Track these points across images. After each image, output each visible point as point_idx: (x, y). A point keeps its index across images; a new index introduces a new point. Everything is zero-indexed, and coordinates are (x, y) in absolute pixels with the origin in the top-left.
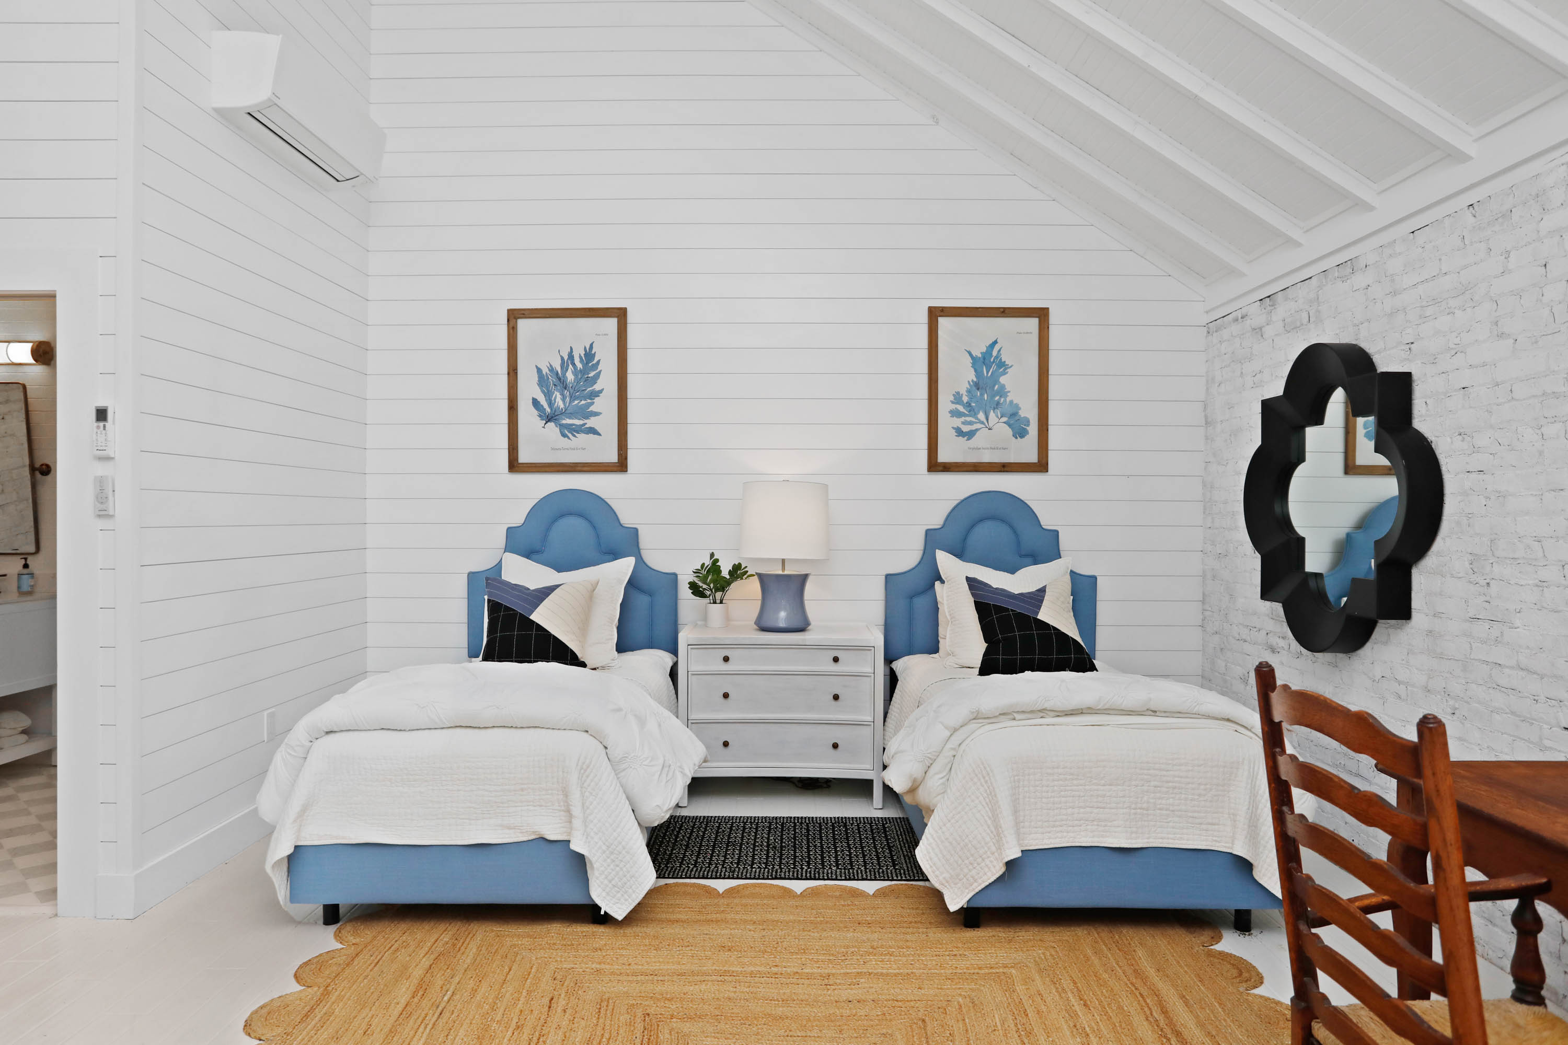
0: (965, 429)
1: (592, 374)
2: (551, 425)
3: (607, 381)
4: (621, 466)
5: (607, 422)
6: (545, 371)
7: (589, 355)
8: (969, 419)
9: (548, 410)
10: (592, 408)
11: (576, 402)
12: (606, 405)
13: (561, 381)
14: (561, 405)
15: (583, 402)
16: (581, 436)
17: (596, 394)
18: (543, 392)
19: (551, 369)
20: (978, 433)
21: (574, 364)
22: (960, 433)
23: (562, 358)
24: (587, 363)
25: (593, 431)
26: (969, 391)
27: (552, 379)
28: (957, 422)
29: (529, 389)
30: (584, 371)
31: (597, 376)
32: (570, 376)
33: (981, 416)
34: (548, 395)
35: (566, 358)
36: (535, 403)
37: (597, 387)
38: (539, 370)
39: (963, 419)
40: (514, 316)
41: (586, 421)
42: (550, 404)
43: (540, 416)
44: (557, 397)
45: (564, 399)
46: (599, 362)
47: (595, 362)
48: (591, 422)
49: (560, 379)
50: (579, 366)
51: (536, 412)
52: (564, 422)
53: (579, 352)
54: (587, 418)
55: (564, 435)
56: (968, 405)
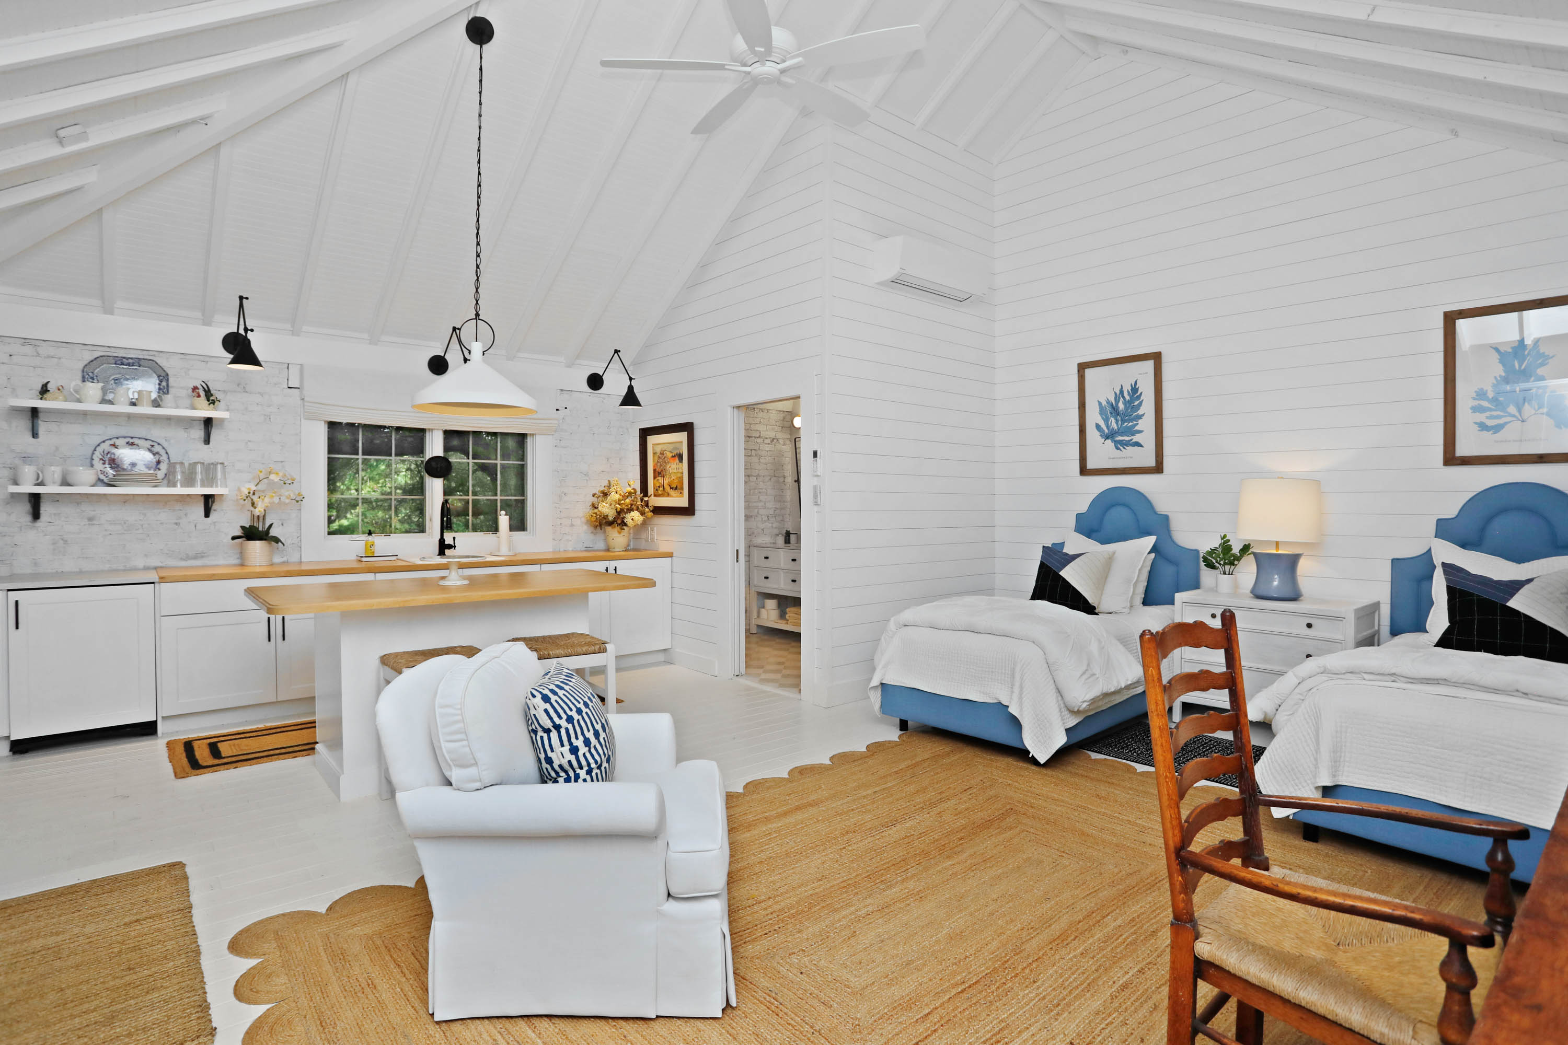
0: (1490, 423)
1: (1136, 403)
2: (1109, 441)
3: (1147, 408)
4: (1158, 468)
5: (1147, 437)
6: (1104, 403)
7: (1134, 389)
8: (1495, 413)
9: (1106, 431)
10: (1137, 428)
11: (1126, 424)
12: (1147, 424)
13: (1115, 410)
14: (1116, 427)
15: (1131, 424)
16: (1129, 448)
17: (1140, 417)
18: (1103, 418)
19: (1108, 402)
20: (1507, 427)
21: (1123, 397)
22: (1483, 427)
23: (1116, 393)
24: (1133, 395)
25: (1138, 444)
26: (1494, 386)
27: (1109, 409)
28: (1481, 417)
29: (1093, 417)
30: (1131, 402)
31: (1140, 404)
32: (1121, 406)
33: (1512, 409)
34: (1106, 421)
35: (1118, 392)
36: (1098, 427)
37: (1140, 412)
38: (1100, 404)
39: (1488, 414)
40: (1082, 367)
41: (1133, 437)
42: (1108, 427)
43: (1101, 436)
44: (1112, 421)
45: (1117, 423)
46: (1141, 393)
47: (1138, 394)
48: (1136, 438)
49: (1114, 409)
50: (1128, 398)
51: (1098, 433)
52: (1117, 439)
53: (1127, 388)
54: (1133, 435)
55: (1118, 448)
56: (1495, 400)
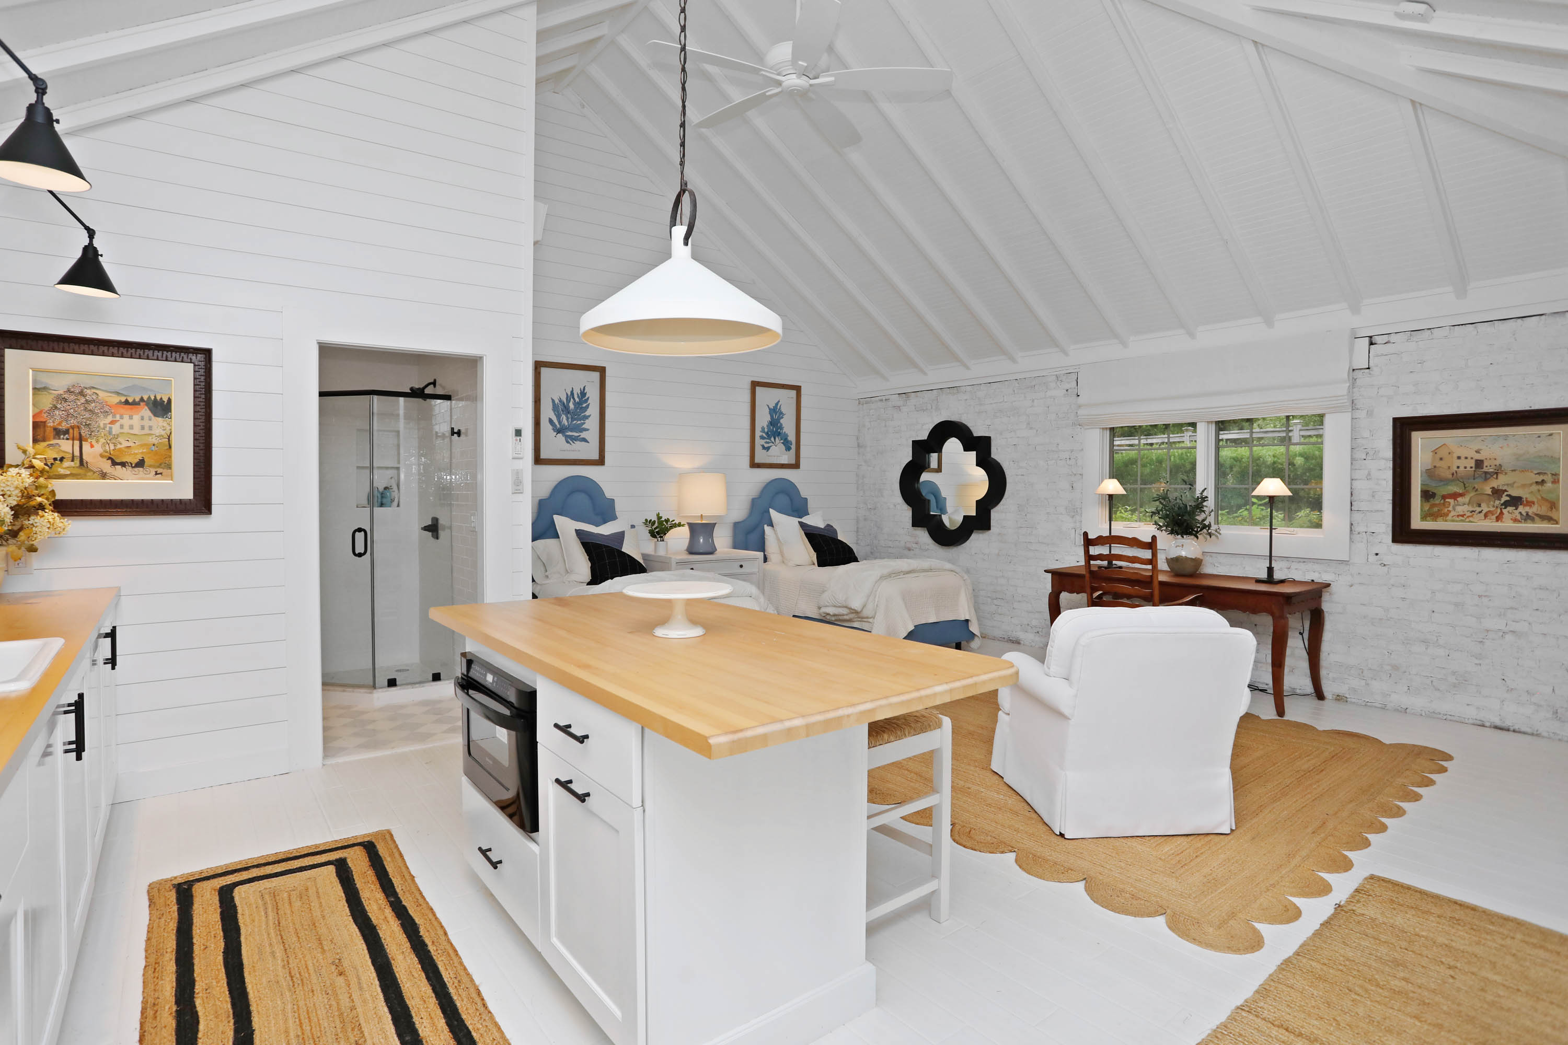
0: (766, 445)
1: (584, 405)
2: (560, 435)
3: (593, 410)
4: (601, 461)
5: (592, 434)
6: (557, 401)
7: (583, 394)
8: (768, 440)
9: (558, 426)
10: (584, 426)
11: (575, 422)
12: (592, 424)
13: (566, 409)
14: (566, 424)
15: (579, 422)
16: (578, 443)
17: (587, 417)
18: (555, 414)
19: (560, 400)
20: (771, 448)
21: (574, 399)
22: (764, 448)
23: (567, 394)
24: (582, 398)
25: (584, 440)
26: (767, 426)
27: (560, 407)
28: (763, 442)
29: (547, 412)
30: (580, 403)
31: (587, 407)
32: (571, 406)
33: (772, 439)
34: (558, 417)
35: (569, 394)
36: (551, 421)
37: (587, 413)
38: (553, 401)
39: (765, 440)
40: (538, 365)
41: (580, 434)
42: (560, 422)
43: (553, 429)
44: (564, 417)
45: (567, 419)
46: (588, 398)
47: (586, 398)
48: (583, 435)
49: (565, 407)
50: (577, 400)
51: (551, 427)
52: (568, 434)
53: (577, 391)
54: (581, 432)
55: (568, 442)
56: (767, 434)
